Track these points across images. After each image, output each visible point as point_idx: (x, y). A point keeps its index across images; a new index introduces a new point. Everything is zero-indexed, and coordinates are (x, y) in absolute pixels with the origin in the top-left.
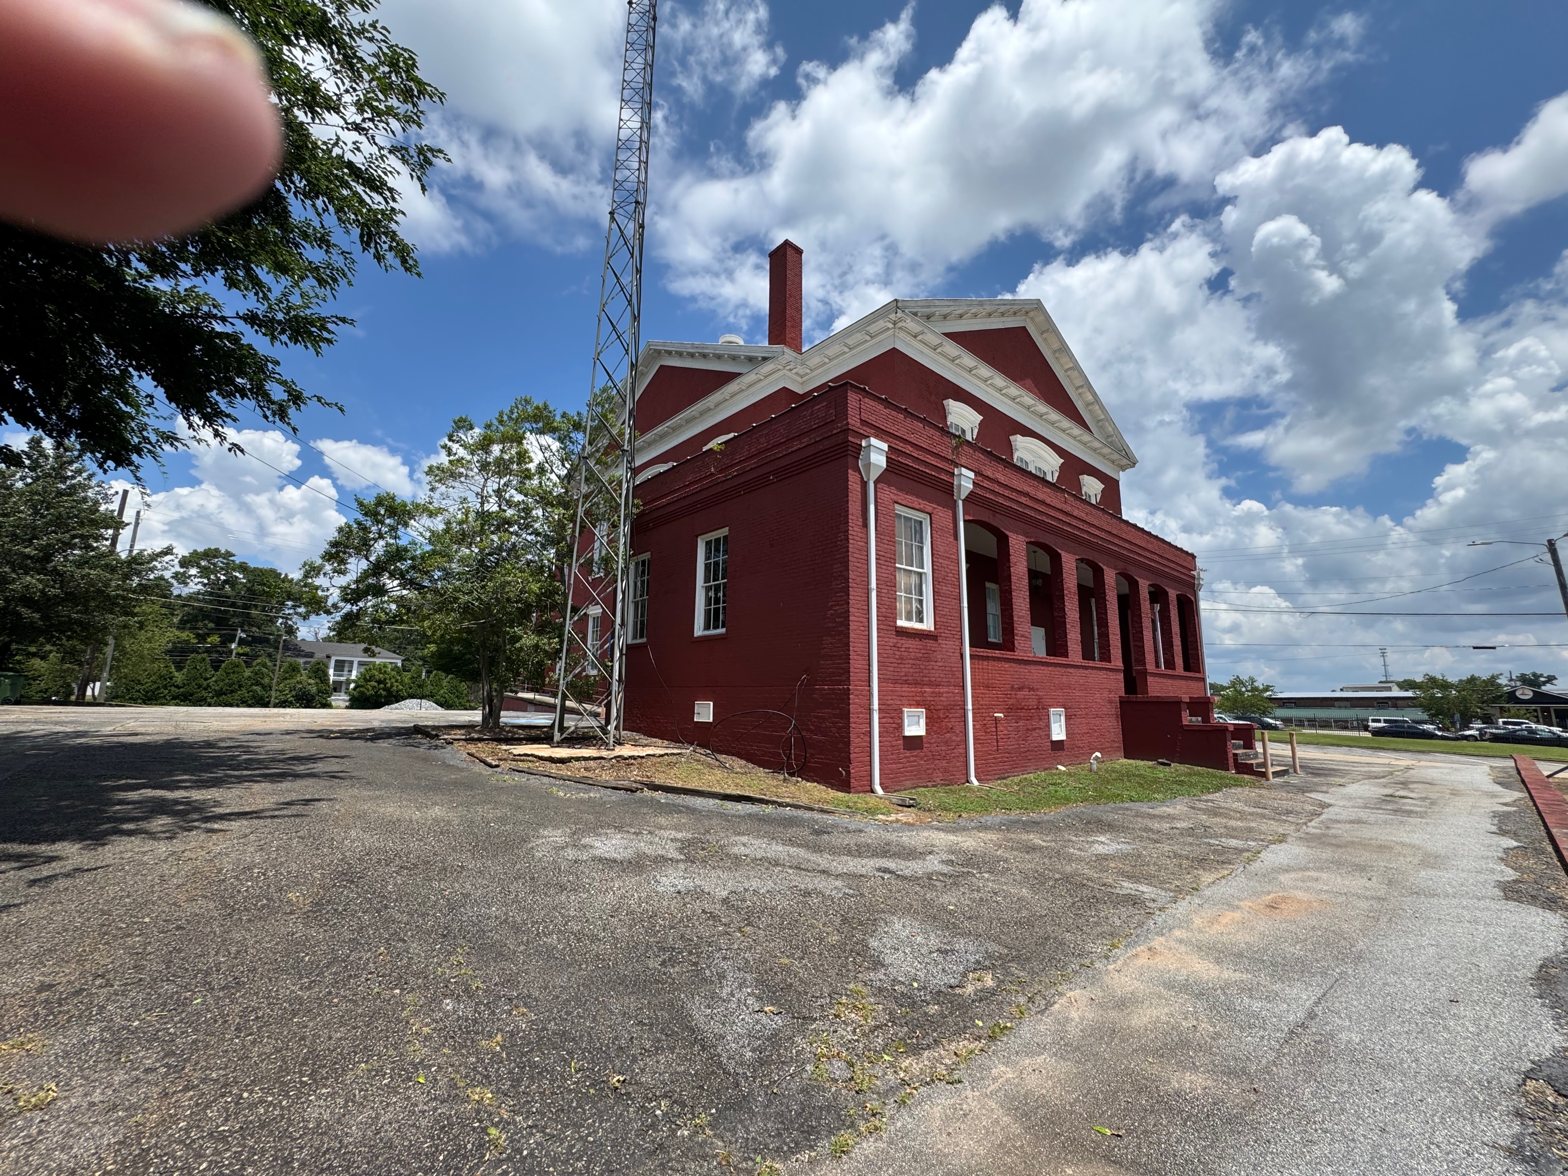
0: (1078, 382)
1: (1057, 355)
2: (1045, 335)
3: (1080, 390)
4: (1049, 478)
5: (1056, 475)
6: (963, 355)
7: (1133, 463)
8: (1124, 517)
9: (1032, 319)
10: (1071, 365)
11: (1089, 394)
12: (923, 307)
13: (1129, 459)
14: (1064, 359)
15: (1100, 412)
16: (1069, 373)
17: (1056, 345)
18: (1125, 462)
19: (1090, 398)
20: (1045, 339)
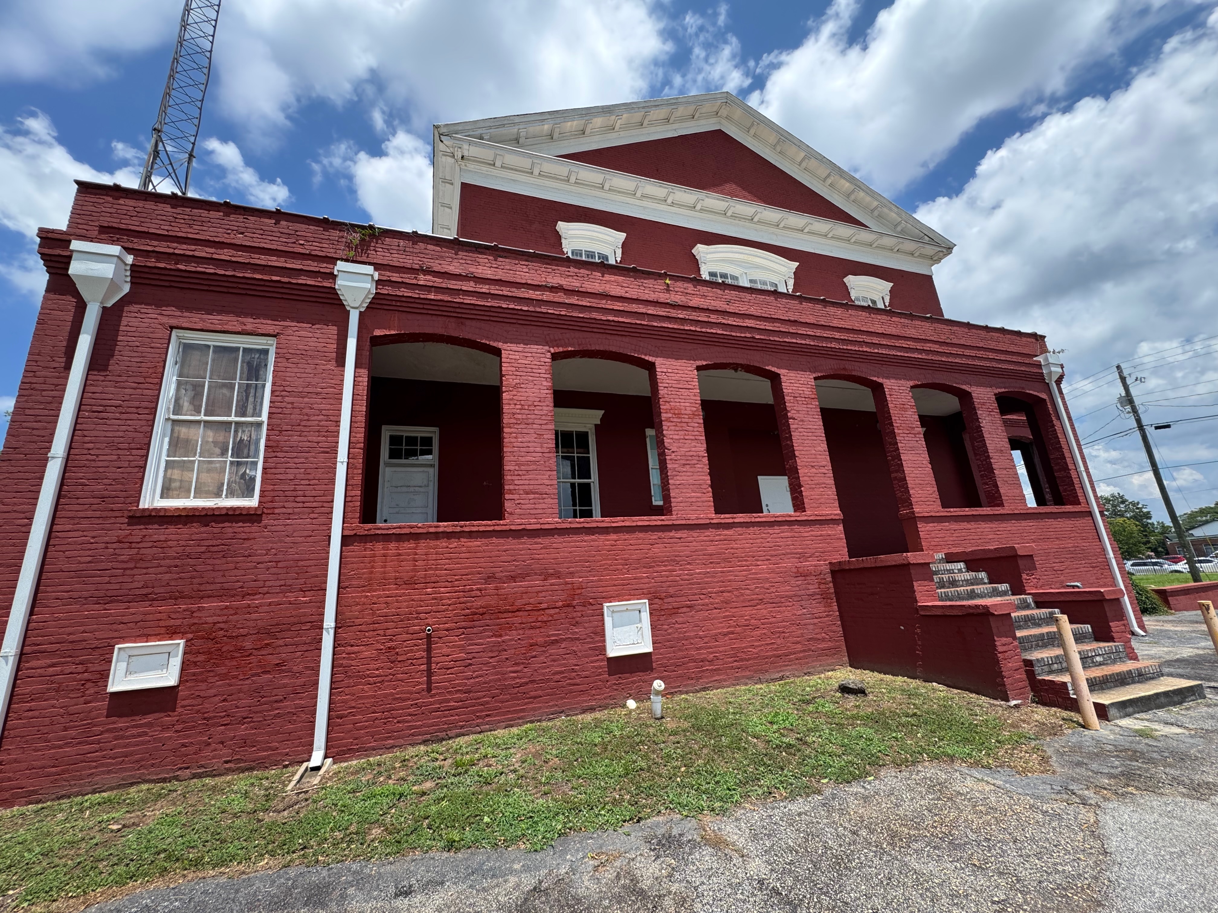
0: (823, 172)
1: (778, 148)
2: (752, 131)
3: (829, 181)
4: (782, 289)
5: (791, 283)
6: (607, 177)
7: (949, 249)
8: (947, 316)
9: (728, 118)
10: (802, 154)
11: (843, 181)
12: (490, 127)
13: (938, 245)
14: (792, 150)
15: (868, 199)
16: (804, 164)
17: (772, 138)
18: (930, 250)
19: (846, 185)
20: (755, 136)
